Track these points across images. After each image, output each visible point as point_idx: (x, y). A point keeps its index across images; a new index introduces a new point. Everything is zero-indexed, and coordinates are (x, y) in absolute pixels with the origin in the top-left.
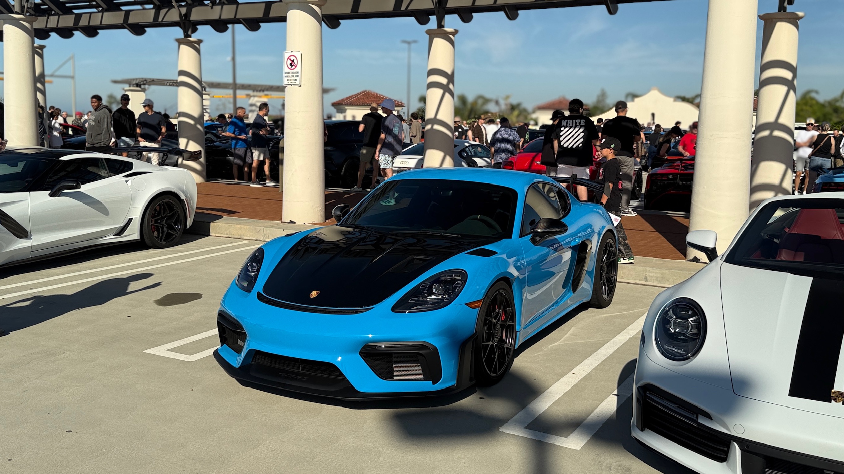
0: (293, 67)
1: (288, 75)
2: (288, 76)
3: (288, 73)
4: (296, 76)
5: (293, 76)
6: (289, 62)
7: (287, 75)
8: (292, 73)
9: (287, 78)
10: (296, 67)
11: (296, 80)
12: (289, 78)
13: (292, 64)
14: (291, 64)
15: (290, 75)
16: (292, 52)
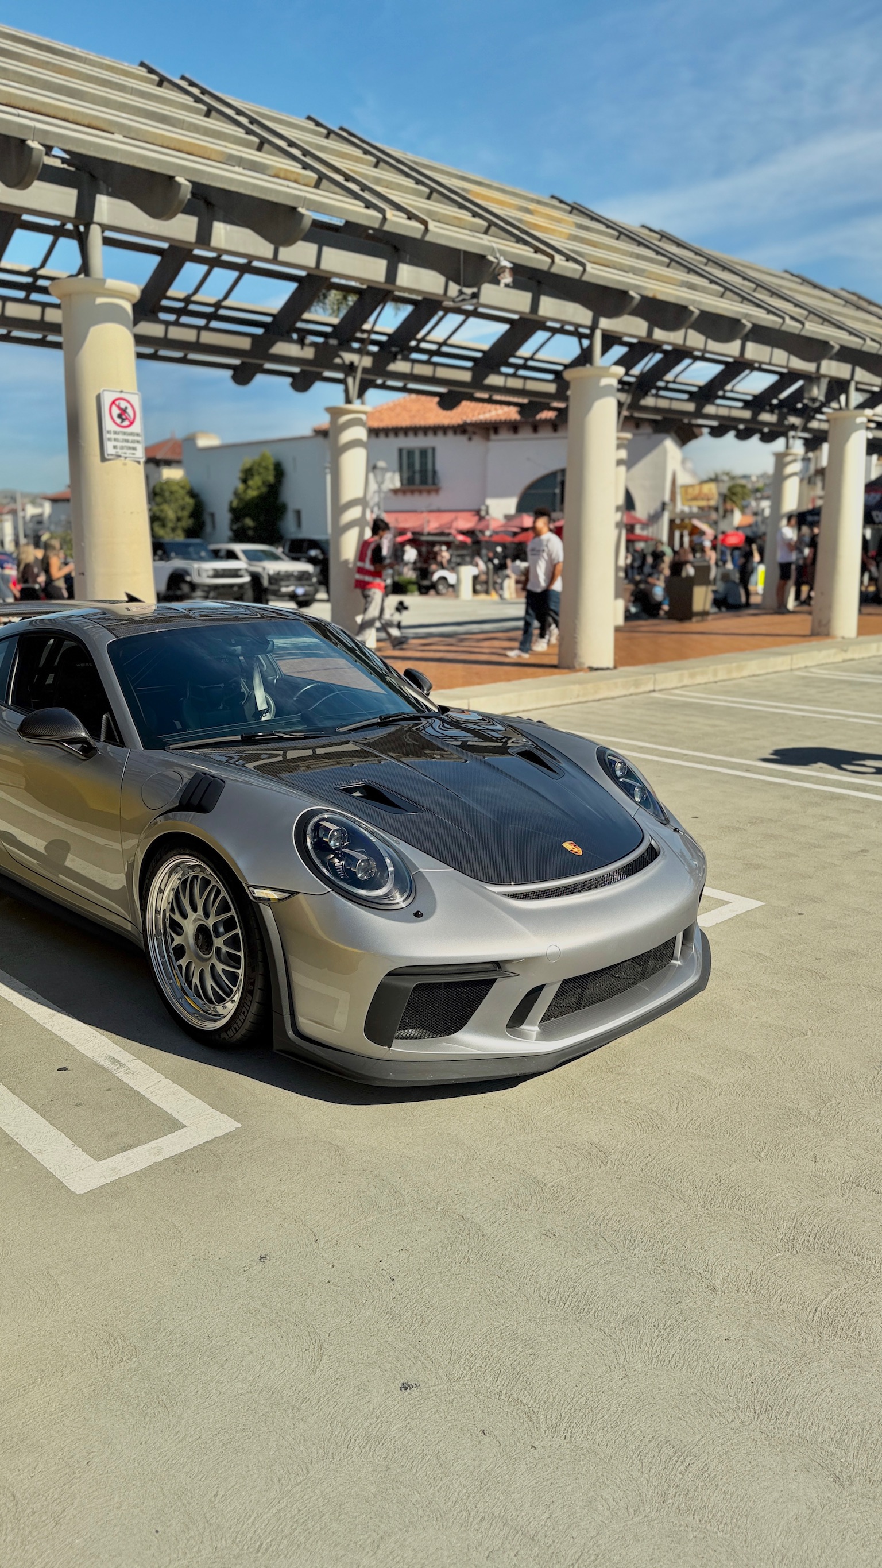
0: (126, 423)
1: (116, 436)
2: (115, 440)
3: (115, 433)
4: (133, 442)
5: (127, 441)
6: (116, 411)
7: (113, 436)
8: (125, 434)
9: (115, 443)
10: (132, 423)
11: (134, 449)
12: (119, 444)
13: (124, 417)
14: (120, 416)
15: (120, 437)
16: (121, 392)
